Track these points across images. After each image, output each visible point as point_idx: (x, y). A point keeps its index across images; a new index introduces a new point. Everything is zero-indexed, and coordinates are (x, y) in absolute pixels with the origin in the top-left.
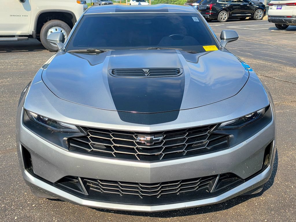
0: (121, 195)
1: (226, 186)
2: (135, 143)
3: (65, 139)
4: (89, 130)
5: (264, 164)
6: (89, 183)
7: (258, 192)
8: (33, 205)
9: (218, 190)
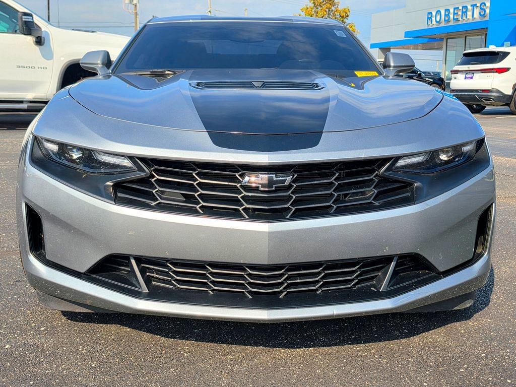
0: (211, 293)
1: (409, 282)
2: (240, 189)
3: (110, 183)
4: (154, 168)
5: (475, 251)
6: (151, 271)
7: (466, 307)
8: (42, 329)
9: (393, 288)
